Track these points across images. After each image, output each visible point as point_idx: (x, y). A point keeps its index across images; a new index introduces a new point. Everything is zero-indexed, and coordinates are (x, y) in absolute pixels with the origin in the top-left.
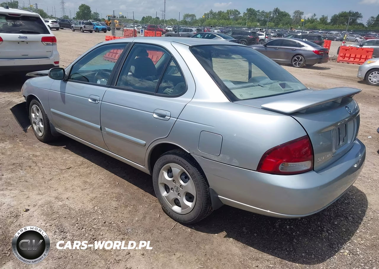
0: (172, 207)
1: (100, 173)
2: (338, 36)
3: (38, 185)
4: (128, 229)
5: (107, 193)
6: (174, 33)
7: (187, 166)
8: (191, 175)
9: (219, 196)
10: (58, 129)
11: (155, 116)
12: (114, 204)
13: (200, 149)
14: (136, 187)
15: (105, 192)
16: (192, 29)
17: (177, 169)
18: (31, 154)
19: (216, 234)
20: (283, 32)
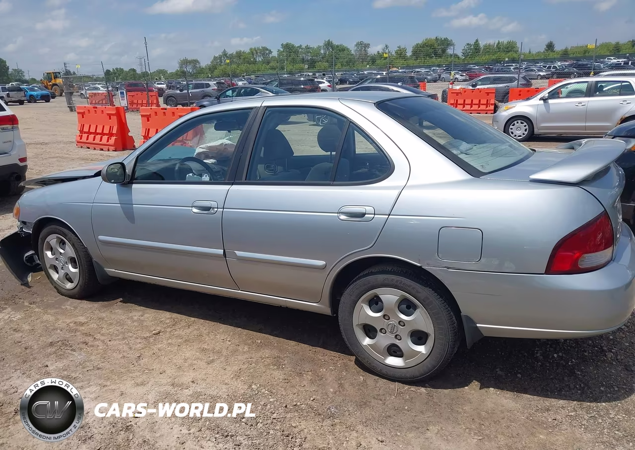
0: (385, 360)
1: (218, 332)
2: (429, 75)
3: (123, 370)
4: (329, 409)
5: (254, 360)
6: (178, 92)
7: (414, 288)
8: (422, 301)
9: (478, 325)
10: (111, 271)
11: (343, 217)
12: (278, 375)
13: (440, 256)
14: (292, 343)
15: (250, 360)
16: (208, 84)
17: (390, 297)
18: (71, 323)
19: (466, 388)
20: (347, 75)
